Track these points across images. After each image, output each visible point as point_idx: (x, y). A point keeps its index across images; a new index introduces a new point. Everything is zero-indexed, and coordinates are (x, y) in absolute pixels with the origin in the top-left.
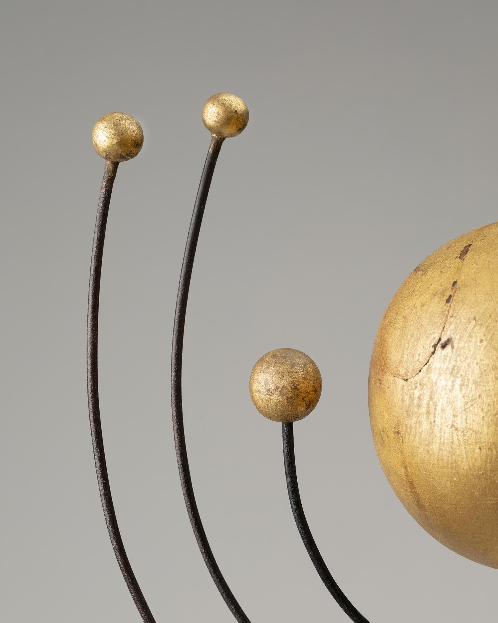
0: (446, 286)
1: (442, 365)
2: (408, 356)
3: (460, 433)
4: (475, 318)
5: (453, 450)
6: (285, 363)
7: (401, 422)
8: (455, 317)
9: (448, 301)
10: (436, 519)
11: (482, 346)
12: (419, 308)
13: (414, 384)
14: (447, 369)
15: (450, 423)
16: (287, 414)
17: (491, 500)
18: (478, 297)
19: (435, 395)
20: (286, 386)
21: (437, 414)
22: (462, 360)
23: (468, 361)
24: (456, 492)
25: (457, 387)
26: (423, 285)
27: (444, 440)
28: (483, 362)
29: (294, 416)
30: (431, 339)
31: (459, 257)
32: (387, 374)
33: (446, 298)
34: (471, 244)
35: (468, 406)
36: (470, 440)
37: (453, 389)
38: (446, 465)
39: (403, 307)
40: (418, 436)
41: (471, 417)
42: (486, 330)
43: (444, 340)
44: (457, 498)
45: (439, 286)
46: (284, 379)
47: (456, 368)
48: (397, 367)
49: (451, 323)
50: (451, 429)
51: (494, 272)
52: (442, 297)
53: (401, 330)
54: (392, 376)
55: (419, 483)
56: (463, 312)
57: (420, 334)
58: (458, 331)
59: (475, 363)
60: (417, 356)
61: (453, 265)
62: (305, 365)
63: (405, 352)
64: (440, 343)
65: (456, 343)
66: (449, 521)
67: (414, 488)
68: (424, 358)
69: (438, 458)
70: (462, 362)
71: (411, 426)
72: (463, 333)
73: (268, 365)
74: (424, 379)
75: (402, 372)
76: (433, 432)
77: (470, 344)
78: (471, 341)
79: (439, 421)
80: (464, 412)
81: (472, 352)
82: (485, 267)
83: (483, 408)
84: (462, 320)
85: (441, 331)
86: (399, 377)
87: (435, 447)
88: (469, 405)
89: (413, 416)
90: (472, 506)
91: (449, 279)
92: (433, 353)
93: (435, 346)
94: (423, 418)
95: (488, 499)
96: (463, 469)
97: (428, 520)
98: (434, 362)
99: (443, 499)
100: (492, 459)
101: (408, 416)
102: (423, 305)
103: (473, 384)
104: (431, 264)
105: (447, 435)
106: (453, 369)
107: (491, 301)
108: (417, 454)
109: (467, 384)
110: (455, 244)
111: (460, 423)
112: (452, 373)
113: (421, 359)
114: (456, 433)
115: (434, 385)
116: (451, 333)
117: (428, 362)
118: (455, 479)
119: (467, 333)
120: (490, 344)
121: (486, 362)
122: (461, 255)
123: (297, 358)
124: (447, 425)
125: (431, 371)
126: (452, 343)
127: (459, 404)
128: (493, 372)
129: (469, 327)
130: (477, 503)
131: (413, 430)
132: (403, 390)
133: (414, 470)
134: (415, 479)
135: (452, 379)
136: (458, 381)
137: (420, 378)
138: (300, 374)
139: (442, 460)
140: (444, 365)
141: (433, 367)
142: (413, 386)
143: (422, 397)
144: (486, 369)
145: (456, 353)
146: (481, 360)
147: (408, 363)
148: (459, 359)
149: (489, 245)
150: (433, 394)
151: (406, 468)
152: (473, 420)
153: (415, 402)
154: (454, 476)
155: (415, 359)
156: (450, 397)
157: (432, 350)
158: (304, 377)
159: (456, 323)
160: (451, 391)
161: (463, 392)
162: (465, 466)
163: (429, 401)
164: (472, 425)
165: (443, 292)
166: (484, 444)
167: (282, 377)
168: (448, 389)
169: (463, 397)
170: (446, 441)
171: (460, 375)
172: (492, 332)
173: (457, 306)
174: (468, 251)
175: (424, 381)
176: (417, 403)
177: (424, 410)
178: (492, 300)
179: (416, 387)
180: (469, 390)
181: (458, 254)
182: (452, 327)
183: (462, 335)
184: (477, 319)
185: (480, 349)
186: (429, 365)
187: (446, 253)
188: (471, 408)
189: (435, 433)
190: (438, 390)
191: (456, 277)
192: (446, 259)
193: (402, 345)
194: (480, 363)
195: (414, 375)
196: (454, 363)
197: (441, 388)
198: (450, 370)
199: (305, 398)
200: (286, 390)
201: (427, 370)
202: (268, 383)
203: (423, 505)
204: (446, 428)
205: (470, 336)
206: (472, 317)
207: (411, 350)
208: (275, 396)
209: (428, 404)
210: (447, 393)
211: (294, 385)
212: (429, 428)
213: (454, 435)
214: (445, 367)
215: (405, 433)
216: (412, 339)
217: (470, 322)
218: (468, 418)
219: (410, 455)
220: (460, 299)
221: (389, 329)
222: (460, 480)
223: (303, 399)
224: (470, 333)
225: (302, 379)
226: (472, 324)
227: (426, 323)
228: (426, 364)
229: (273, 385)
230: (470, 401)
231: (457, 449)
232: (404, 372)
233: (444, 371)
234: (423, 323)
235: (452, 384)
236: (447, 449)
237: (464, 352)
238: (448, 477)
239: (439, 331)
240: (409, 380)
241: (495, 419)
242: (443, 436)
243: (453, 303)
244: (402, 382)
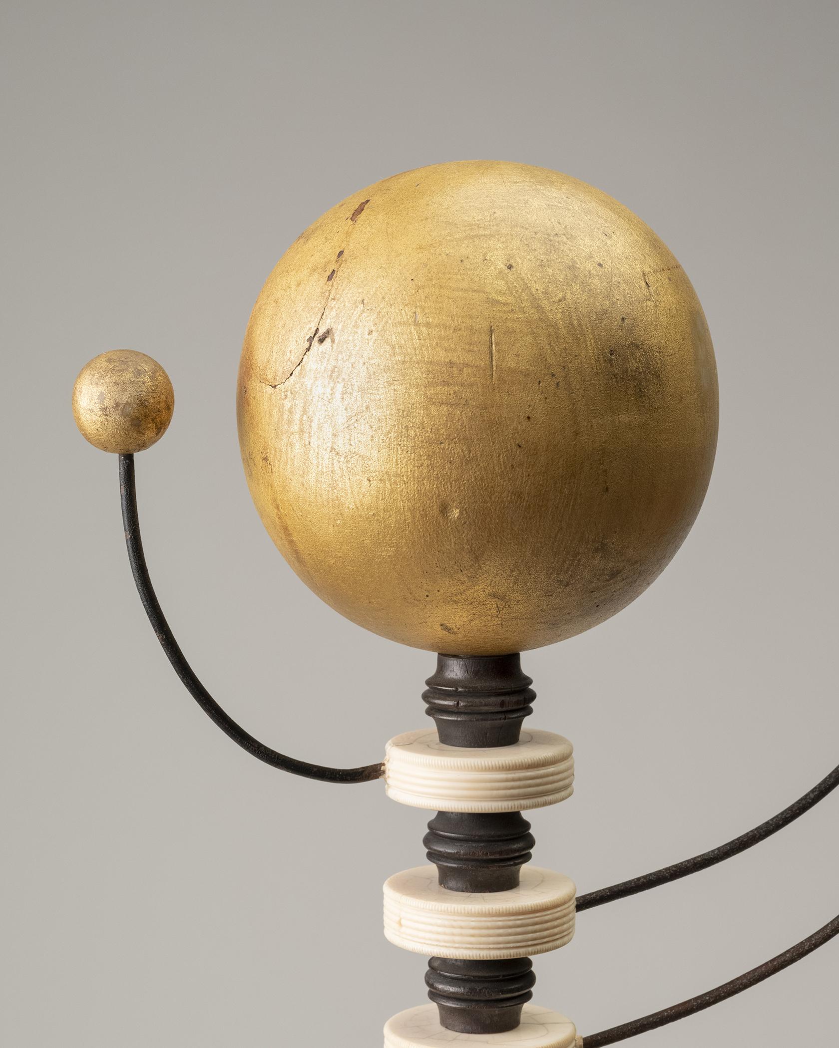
0: (329, 257)
1: (319, 366)
2: (278, 353)
3: (342, 459)
4: (363, 301)
5: (335, 482)
6: (127, 370)
7: (268, 445)
8: (338, 300)
9: (330, 278)
10: (320, 578)
11: (371, 339)
12: (293, 287)
13: (284, 392)
14: (325, 370)
15: (329, 445)
16: (130, 442)
17: (388, 551)
18: (369, 273)
19: (309, 407)
20: (130, 402)
21: (312, 433)
22: (345, 359)
23: (353, 360)
24: (341, 540)
25: (338, 395)
26: (302, 257)
27: (322, 468)
28: (372, 362)
29: (139, 445)
30: (306, 330)
31: (350, 218)
32: (253, 378)
33: (329, 273)
34: (369, 200)
35: (352, 422)
36: (355, 469)
37: (332, 398)
38: (326, 503)
39: (276, 287)
40: (290, 464)
41: (356, 437)
42: (377, 318)
43: (322, 331)
44: (343, 548)
45: (320, 258)
46: (127, 393)
47: (336, 369)
48: (264, 370)
49: (332, 309)
50: (330, 454)
51: (393, 237)
52: (323, 272)
53: (271, 318)
54: (258, 381)
55: (294, 528)
56: (348, 293)
57: (293, 324)
58: (340, 319)
59: (362, 362)
60: (288, 354)
61: (341, 229)
62: (154, 372)
63: (274, 348)
64: (317, 335)
65: (338, 335)
66: (337, 580)
67: (290, 535)
68: (296, 356)
69: (316, 493)
70: (344, 362)
71: (281, 451)
72: (346, 322)
73: (103, 373)
74: (296, 386)
75: (270, 377)
76: (308, 457)
77: (356, 337)
78: (357, 332)
79: (315, 443)
80: (346, 430)
81: (357, 348)
82: (381, 232)
83: (372, 424)
84: (346, 304)
85: (319, 319)
86: (267, 382)
87: (311, 478)
88: (354, 419)
89: (283, 435)
90: (364, 560)
91: (335, 248)
92: (308, 350)
93: (311, 340)
94: (295, 439)
95: (383, 549)
96: (348, 508)
97: (312, 579)
98: (309, 361)
99: (325, 550)
100: (385, 493)
101: (277, 436)
102: (299, 284)
103: (358, 391)
104: (316, 229)
105: (326, 462)
106: (333, 371)
107: (385, 277)
108: (290, 488)
109: (351, 391)
110: (350, 201)
111: (341, 445)
112: (331, 376)
113: (293, 358)
114: (337, 459)
115: (308, 393)
116: (331, 322)
117: (301, 361)
118: (338, 522)
119: (352, 322)
120: (382, 337)
121: (376, 361)
122: (353, 215)
123: (142, 363)
124: (325, 447)
125: (305, 373)
126: (333, 335)
127: (341, 419)
128: (384, 374)
129: (355, 313)
130: (370, 555)
131: (284, 456)
132: (270, 400)
133: (287, 510)
134: (289, 523)
135: (332, 384)
136: (340, 387)
137: (291, 384)
138: (148, 385)
139: (321, 495)
140: (321, 365)
141: (308, 369)
142: (283, 394)
143: (293, 409)
144: (375, 370)
145: (337, 349)
146: (369, 359)
147: (278, 363)
148: (340, 357)
149: (391, 201)
150: (308, 404)
151: (277, 507)
152: (359, 441)
153: (285, 416)
154: (336, 518)
155: (286, 358)
156: (329, 409)
157: (307, 345)
158: (153, 389)
159: (339, 308)
160: (330, 401)
161: (346, 402)
162: (349, 503)
163: (302, 415)
164: (357, 448)
165: (325, 265)
166: (374, 474)
167: (124, 390)
168: (326, 399)
169: (346, 409)
170: (324, 470)
171: (341, 379)
172: (384, 320)
173: (341, 284)
174: (362, 210)
175: (296, 388)
176: (288, 417)
177: (295, 428)
178: (387, 276)
179: (286, 396)
180: (353, 399)
181: (349, 215)
182: (333, 313)
183: (345, 324)
184: (365, 302)
185: (368, 343)
186: (304, 366)
187: (337, 213)
188: (356, 425)
189: (311, 459)
190: (314, 400)
191: (343, 246)
192: (335, 221)
193: (271, 339)
194: (367, 362)
195: (284, 380)
196: (333, 363)
197: (317, 397)
198: (329, 373)
199: (156, 418)
200: (130, 409)
201: (300, 374)
202: (105, 398)
203: (302, 559)
204: (324, 452)
205: (356, 326)
206: (360, 299)
207: (282, 345)
208: (114, 416)
209: (301, 420)
210: (325, 405)
211: (140, 401)
212: (303, 452)
213: (335, 461)
214: (323, 368)
215: (274, 460)
216: (283, 330)
217: (357, 307)
218: (352, 438)
219: (281, 489)
220: (345, 275)
221: (259, 317)
222: (345, 524)
223: (153, 420)
224: (356, 322)
225: (152, 392)
226: (359, 309)
227: (301, 309)
228: (299, 365)
229: (111, 401)
230: (354, 414)
231: (339, 480)
232: (272, 375)
233: (321, 374)
234: (298, 308)
235: (331, 392)
236: (327, 481)
237: (347, 348)
238: (330, 519)
239: (317, 320)
240: (278, 387)
241: (388, 440)
242: (321, 462)
243: (336, 281)
244: (269, 390)
